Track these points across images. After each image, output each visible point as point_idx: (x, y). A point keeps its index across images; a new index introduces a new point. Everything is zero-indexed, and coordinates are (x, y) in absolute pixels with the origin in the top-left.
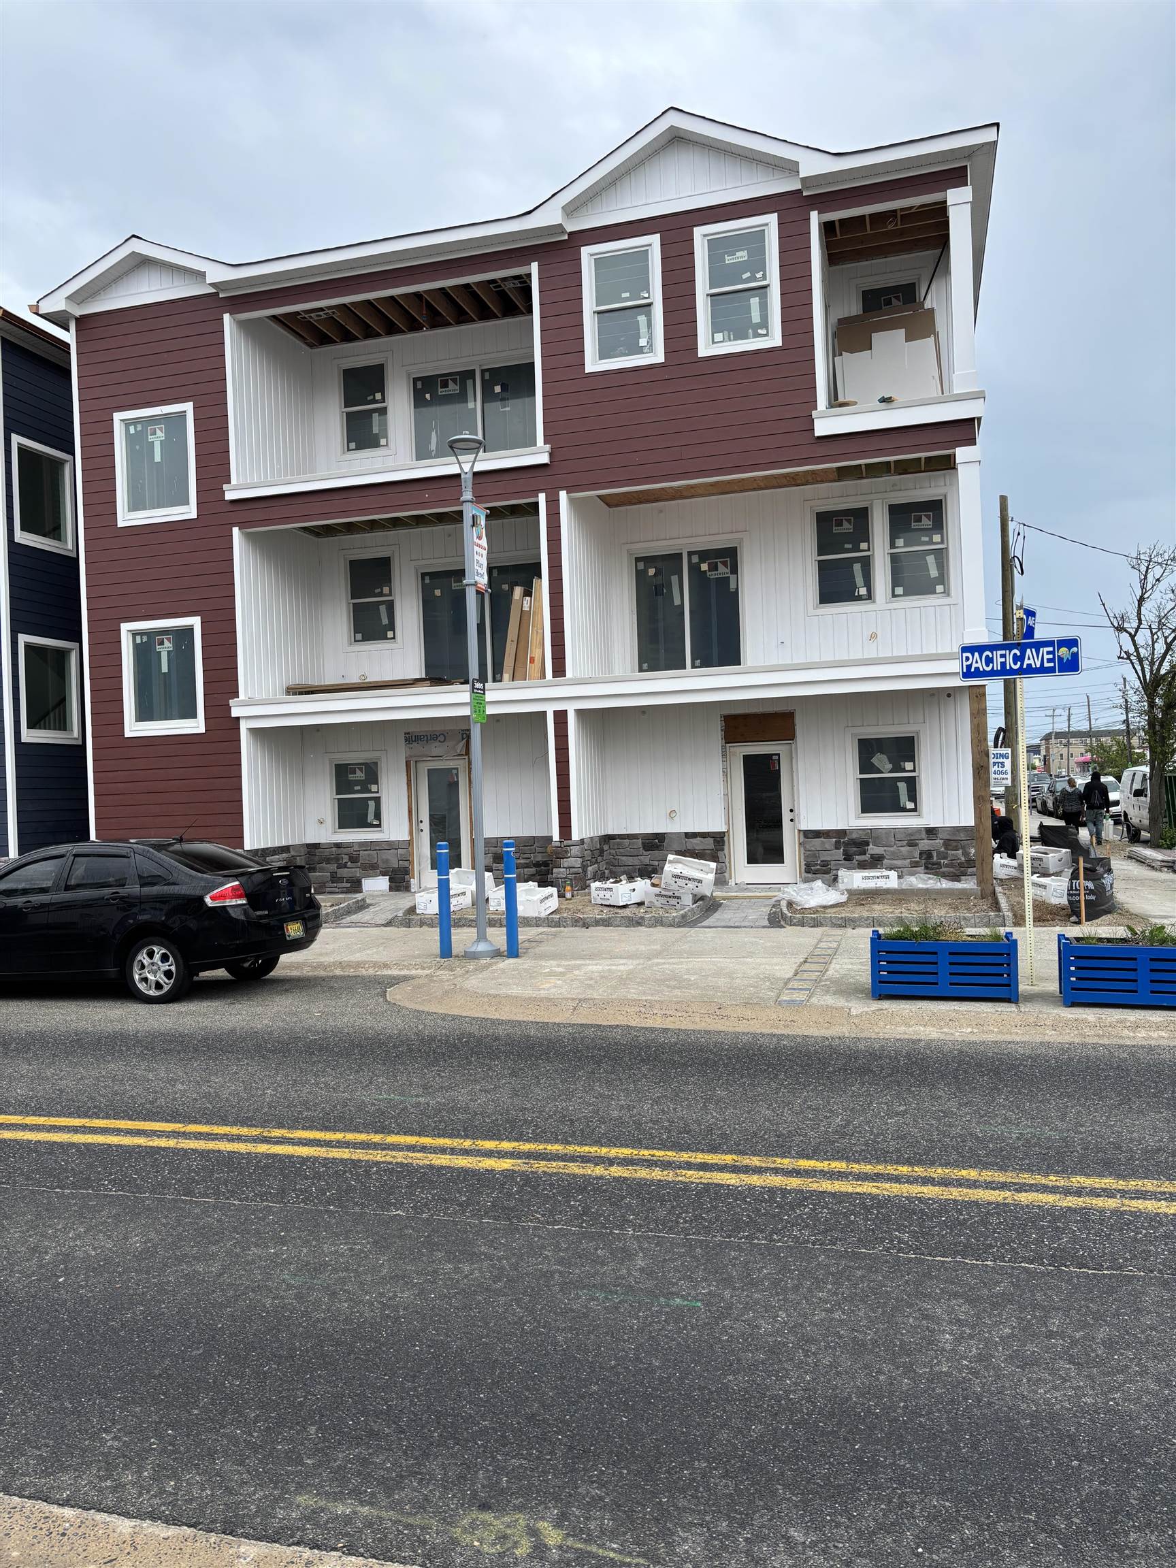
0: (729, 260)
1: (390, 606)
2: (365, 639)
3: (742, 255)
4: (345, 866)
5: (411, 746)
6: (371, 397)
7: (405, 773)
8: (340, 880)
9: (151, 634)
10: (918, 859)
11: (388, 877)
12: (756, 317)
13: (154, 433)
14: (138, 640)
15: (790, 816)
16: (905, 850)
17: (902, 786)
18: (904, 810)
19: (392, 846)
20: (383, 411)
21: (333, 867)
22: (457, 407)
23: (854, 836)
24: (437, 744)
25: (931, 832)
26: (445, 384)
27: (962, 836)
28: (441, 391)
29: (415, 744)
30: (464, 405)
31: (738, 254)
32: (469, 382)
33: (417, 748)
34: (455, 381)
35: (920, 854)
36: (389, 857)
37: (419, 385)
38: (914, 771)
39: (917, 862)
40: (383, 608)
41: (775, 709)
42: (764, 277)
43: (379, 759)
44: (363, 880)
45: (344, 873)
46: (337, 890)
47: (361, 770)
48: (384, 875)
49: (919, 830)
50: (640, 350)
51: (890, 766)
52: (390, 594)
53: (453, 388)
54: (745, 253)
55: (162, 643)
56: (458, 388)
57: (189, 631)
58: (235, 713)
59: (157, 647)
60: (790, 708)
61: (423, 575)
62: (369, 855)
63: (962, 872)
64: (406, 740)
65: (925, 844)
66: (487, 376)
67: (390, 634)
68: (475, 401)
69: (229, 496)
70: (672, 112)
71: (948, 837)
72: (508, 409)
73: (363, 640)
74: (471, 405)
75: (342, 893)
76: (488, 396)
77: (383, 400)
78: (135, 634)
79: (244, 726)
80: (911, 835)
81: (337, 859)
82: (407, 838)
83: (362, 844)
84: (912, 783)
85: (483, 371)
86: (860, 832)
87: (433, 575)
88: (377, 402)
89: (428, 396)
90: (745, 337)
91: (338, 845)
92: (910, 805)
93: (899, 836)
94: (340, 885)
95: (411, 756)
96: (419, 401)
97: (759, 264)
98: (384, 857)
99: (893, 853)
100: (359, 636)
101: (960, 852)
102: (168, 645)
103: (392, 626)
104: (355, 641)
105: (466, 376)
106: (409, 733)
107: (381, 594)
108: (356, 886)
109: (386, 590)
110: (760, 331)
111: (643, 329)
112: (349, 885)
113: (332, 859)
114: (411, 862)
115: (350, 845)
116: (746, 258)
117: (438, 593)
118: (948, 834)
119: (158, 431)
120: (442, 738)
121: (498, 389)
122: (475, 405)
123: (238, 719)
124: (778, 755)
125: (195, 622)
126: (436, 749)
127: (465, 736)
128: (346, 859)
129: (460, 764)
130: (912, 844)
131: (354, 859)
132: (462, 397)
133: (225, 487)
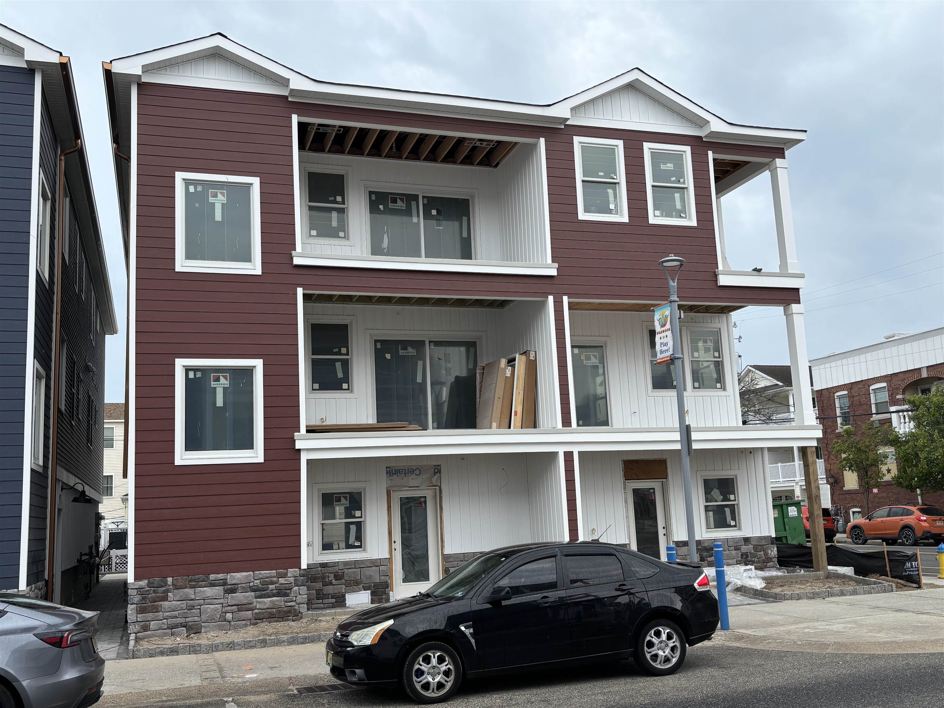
0: (663, 167)
1: (346, 364)
2: (321, 388)
3: (670, 166)
4: (331, 584)
5: (392, 478)
6: (332, 198)
7: (386, 501)
8: (326, 596)
9: (205, 370)
10: (740, 559)
11: (369, 592)
12: (678, 206)
13: (215, 196)
14: (191, 375)
15: (664, 531)
16: (734, 552)
17: (727, 510)
18: (730, 526)
19: (375, 563)
20: (341, 211)
21: (319, 585)
22: (405, 219)
23: (706, 544)
24: (414, 476)
25: (747, 540)
26: (394, 201)
27: (763, 543)
28: (391, 205)
29: (395, 476)
30: (410, 218)
31: (669, 165)
32: (414, 204)
33: (397, 480)
34: (402, 200)
35: (742, 555)
36: (372, 574)
37: (373, 197)
38: (735, 500)
39: (740, 561)
40: (338, 365)
41: (655, 458)
42: (684, 183)
43: (365, 489)
44: (347, 595)
45: (329, 589)
46: (322, 605)
47: (346, 498)
48: (365, 589)
49: (739, 539)
50: (610, 212)
51: (722, 497)
52: (347, 354)
53: (400, 205)
54: (672, 165)
55: (217, 379)
56: (404, 205)
57: (249, 372)
58: (299, 445)
59: (212, 383)
60: (664, 457)
61: (376, 341)
62: (354, 572)
63: (765, 566)
64: (387, 473)
65: (745, 549)
66: (426, 202)
67: (345, 386)
68: (418, 216)
69: (297, 261)
70: (636, 70)
71: (757, 544)
72: (441, 228)
73: (320, 389)
74: (415, 220)
75: (328, 608)
76: (427, 216)
77: (343, 202)
78: (187, 369)
79: (304, 458)
80: (737, 542)
81: (323, 578)
82: (388, 556)
83: (346, 563)
84: (733, 508)
85: (423, 197)
86: (709, 542)
87: (383, 342)
88: (337, 203)
89: (381, 207)
90: (671, 216)
91: (324, 565)
92: (733, 523)
93: (730, 544)
94: (326, 601)
95: (391, 487)
96: (373, 208)
97: (680, 174)
98: (368, 574)
99: (727, 555)
100: (316, 386)
101: (762, 553)
102: (224, 382)
103: (347, 379)
104: (313, 390)
105: (411, 198)
106: (389, 467)
107: (339, 353)
108: (340, 601)
109: (344, 350)
110: (682, 215)
111: (611, 198)
112: (334, 600)
113: (318, 578)
114: (391, 577)
115: (335, 564)
116: (672, 169)
117: (388, 356)
118: (756, 541)
119: (219, 195)
120: (417, 472)
121: (434, 212)
122: (419, 221)
123: (299, 450)
124: (654, 489)
125: (258, 364)
126: (413, 480)
127: (436, 470)
128: (332, 577)
129: (428, 493)
130: (737, 549)
131: (338, 577)
132: (408, 212)
133: (293, 253)
